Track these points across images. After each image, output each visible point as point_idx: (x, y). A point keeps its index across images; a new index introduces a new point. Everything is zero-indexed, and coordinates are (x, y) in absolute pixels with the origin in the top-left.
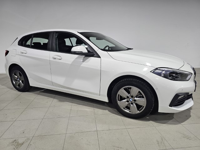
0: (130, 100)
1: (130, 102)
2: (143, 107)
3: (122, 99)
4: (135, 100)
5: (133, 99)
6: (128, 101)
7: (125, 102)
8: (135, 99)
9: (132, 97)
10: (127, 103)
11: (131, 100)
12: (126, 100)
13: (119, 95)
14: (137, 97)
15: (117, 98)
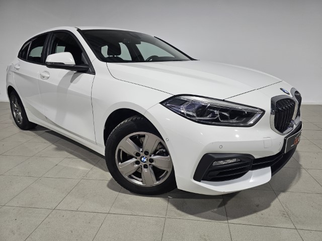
0: (143, 159)
1: (142, 164)
2: (167, 172)
3: (126, 157)
4: (151, 161)
5: (148, 156)
6: (137, 163)
7: (133, 164)
8: (153, 157)
9: (146, 153)
10: (137, 165)
11: (145, 160)
12: (134, 160)
13: (120, 150)
14: (155, 153)
15: (116, 157)
